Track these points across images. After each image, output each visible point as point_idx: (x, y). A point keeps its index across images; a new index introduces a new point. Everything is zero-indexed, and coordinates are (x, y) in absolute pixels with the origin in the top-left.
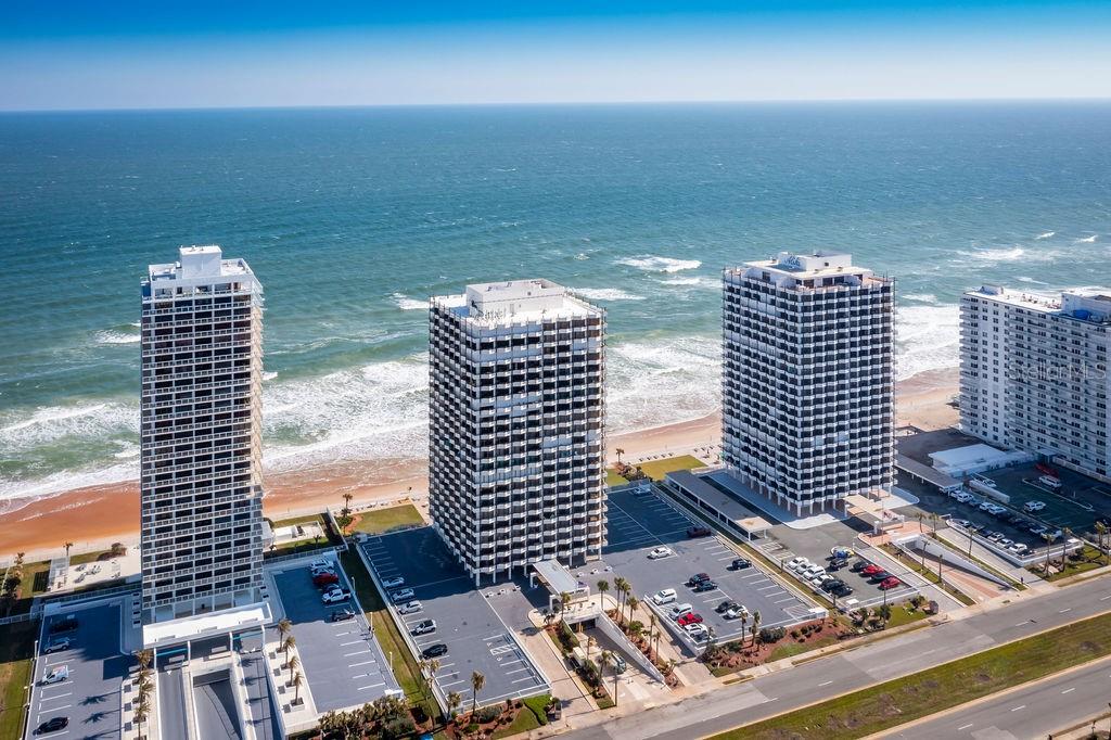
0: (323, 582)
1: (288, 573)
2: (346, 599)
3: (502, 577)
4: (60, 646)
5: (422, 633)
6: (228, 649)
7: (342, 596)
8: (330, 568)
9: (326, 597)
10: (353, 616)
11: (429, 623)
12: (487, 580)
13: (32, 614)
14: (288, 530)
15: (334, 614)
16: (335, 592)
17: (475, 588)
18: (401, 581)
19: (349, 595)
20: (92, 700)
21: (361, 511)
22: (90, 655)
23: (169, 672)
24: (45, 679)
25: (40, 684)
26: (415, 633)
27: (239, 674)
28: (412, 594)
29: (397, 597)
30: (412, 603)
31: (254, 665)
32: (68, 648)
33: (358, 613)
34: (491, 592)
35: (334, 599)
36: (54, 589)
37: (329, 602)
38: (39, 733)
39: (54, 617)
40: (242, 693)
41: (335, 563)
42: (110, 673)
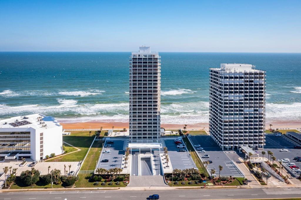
0: (177, 143)
1: (168, 140)
2: (184, 148)
3: (231, 149)
4: (109, 146)
5: (205, 158)
6: (150, 153)
7: (182, 147)
8: (180, 140)
9: (178, 146)
10: (185, 151)
11: (207, 156)
12: (225, 149)
13: (103, 140)
14: (169, 131)
15: (180, 150)
16: (180, 145)
17: (222, 150)
18: (200, 146)
19: (184, 147)
20: (116, 158)
22: (116, 149)
23: (135, 156)
24: (104, 152)
25: (103, 153)
26: (203, 158)
27: (152, 159)
28: (203, 149)
29: (198, 149)
30: (202, 151)
31: (157, 157)
32: (111, 147)
33: (187, 151)
34: (227, 152)
35: (180, 147)
36: (109, 136)
38: (102, 162)
39: (108, 141)
40: (153, 163)
42: (120, 153)
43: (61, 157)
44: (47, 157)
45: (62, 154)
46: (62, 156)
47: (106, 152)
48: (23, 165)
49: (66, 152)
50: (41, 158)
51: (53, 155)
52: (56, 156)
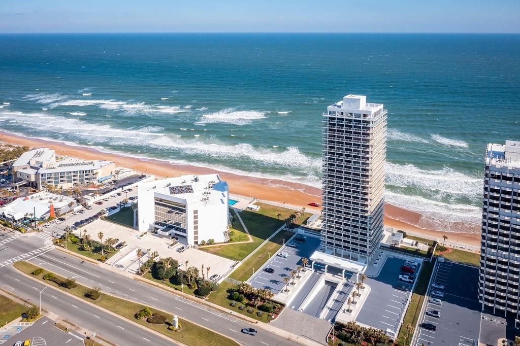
0: (407, 270)
1: (395, 259)
2: (410, 282)
3: (499, 313)
4: (293, 246)
7: (408, 280)
8: (415, 266)
9: (400, 277)
10: (406, 291)
12: (489, 310)
13: (294, 230)
14: (410, 241)
15: (399, 285)
16: (405, 276)
17: (480, 311)
18: (442, 287)
19: (412, 281)
20: (287, 269)
21: (455, 248)
22: (298, 254)
23: (317, 273)
25: (278, 255)
26: (427, 314)
27: (340, 288)
28: (442, 295)
29: (433, 293)
30: (437, 300)
31: (349, 288)
32: (295, 248)
33: (410, 291)
34: (487, 317)
36: (309, 225)
37: (401, 280)
38: (264, 270)
39: (300, 234)
40: (335, 295)
41: (419, 265)
42: (300, 263)
43: (220, 246)
44: (203, 243)
45: (225, 243)
46: (222, 246)
47: (281, 255)
48: (172, 247)
49: (231, 240)
50: (196, 243)
51: (211, 242)
52: (215, 244)
